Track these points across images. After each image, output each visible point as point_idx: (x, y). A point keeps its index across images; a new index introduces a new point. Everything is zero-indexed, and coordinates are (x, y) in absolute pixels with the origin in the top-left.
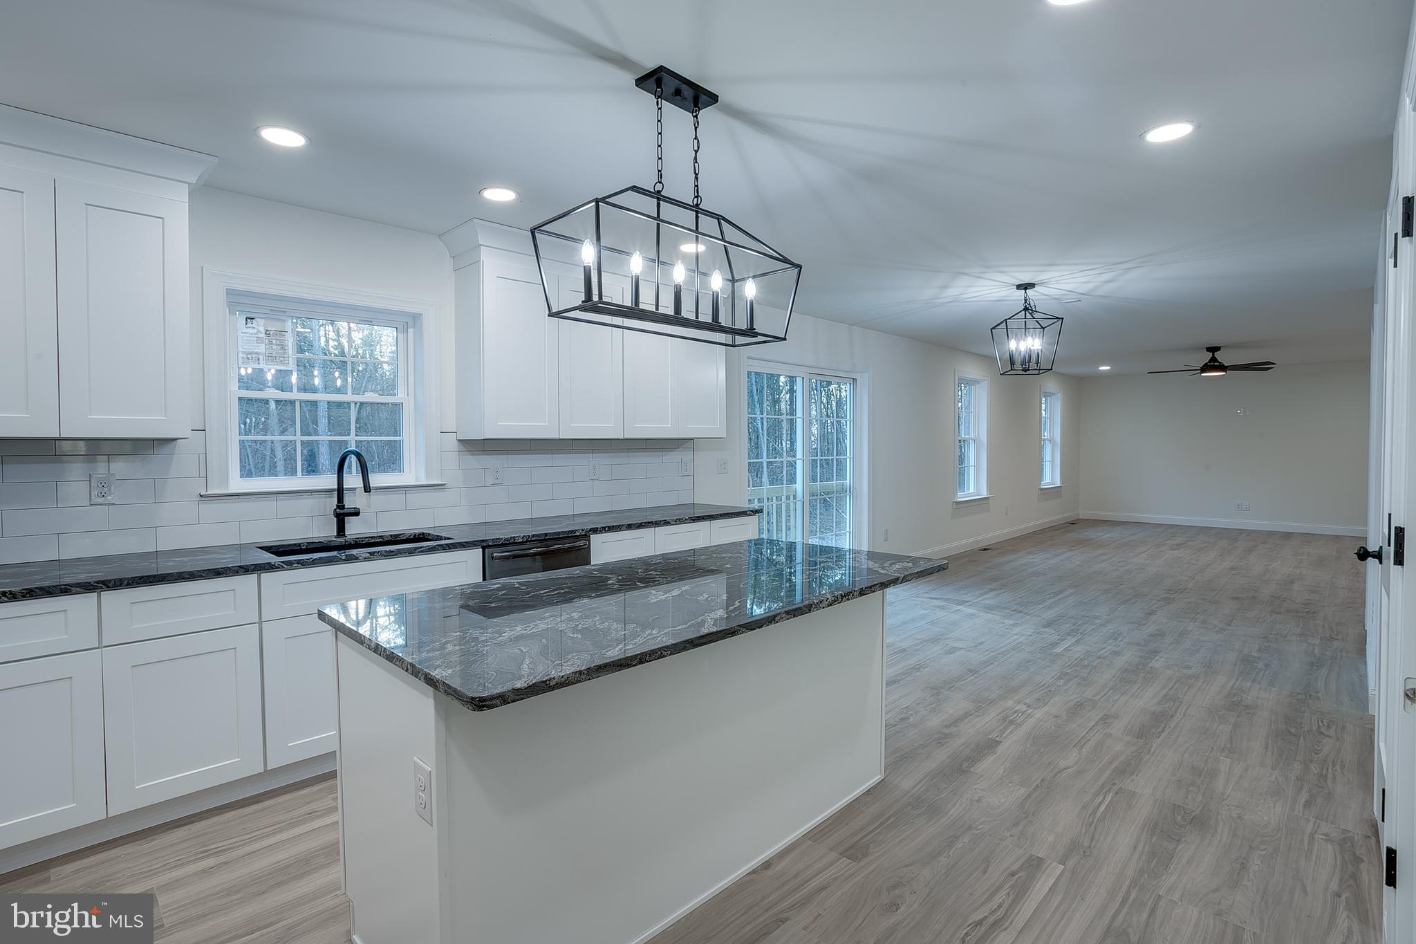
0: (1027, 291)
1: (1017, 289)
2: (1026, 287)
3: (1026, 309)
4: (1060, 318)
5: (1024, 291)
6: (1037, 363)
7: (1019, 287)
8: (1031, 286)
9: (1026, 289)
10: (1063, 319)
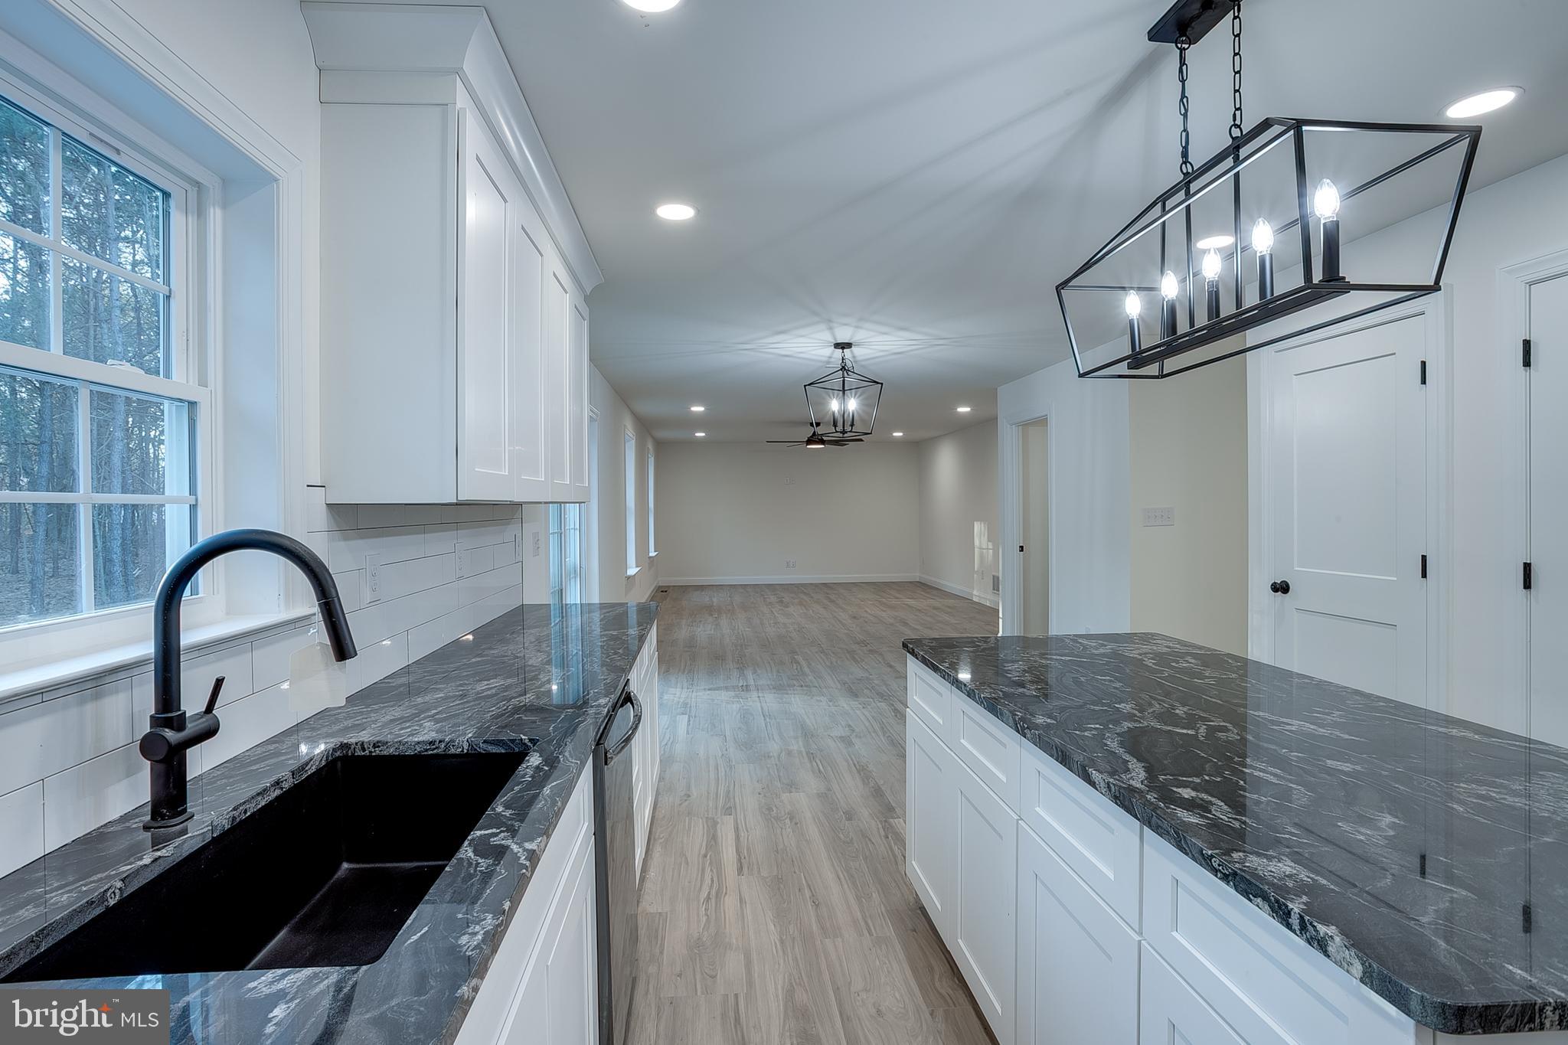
0: (845, 350)
1: (835, 348)
2: (843, 346)
3: (843, 368)
4: (878, 383)
5: (841, 350)
6: (852, 425)
7: (838, 346)
8: (849, 345)
9: (843, 348)
10: (882, 384)
